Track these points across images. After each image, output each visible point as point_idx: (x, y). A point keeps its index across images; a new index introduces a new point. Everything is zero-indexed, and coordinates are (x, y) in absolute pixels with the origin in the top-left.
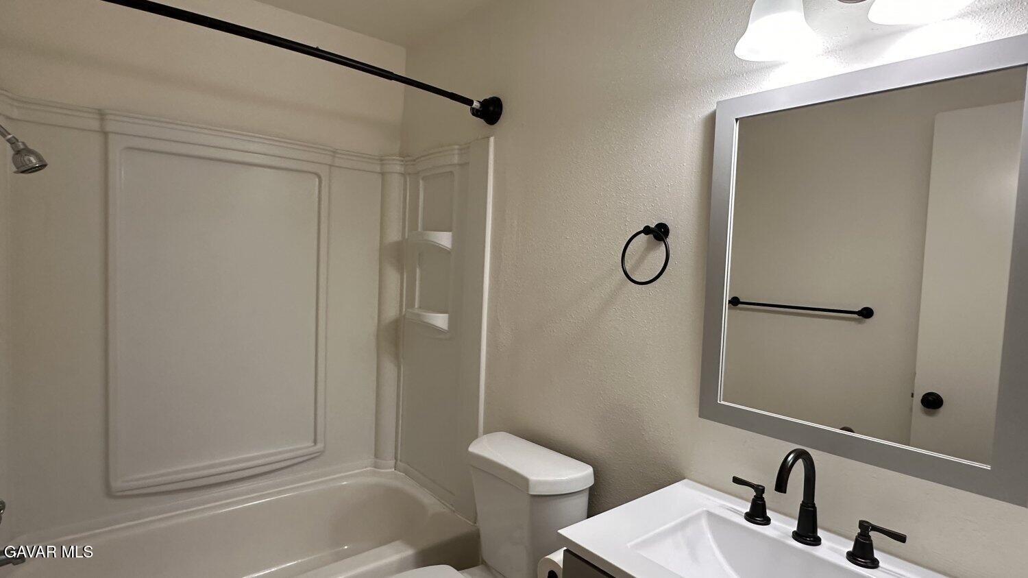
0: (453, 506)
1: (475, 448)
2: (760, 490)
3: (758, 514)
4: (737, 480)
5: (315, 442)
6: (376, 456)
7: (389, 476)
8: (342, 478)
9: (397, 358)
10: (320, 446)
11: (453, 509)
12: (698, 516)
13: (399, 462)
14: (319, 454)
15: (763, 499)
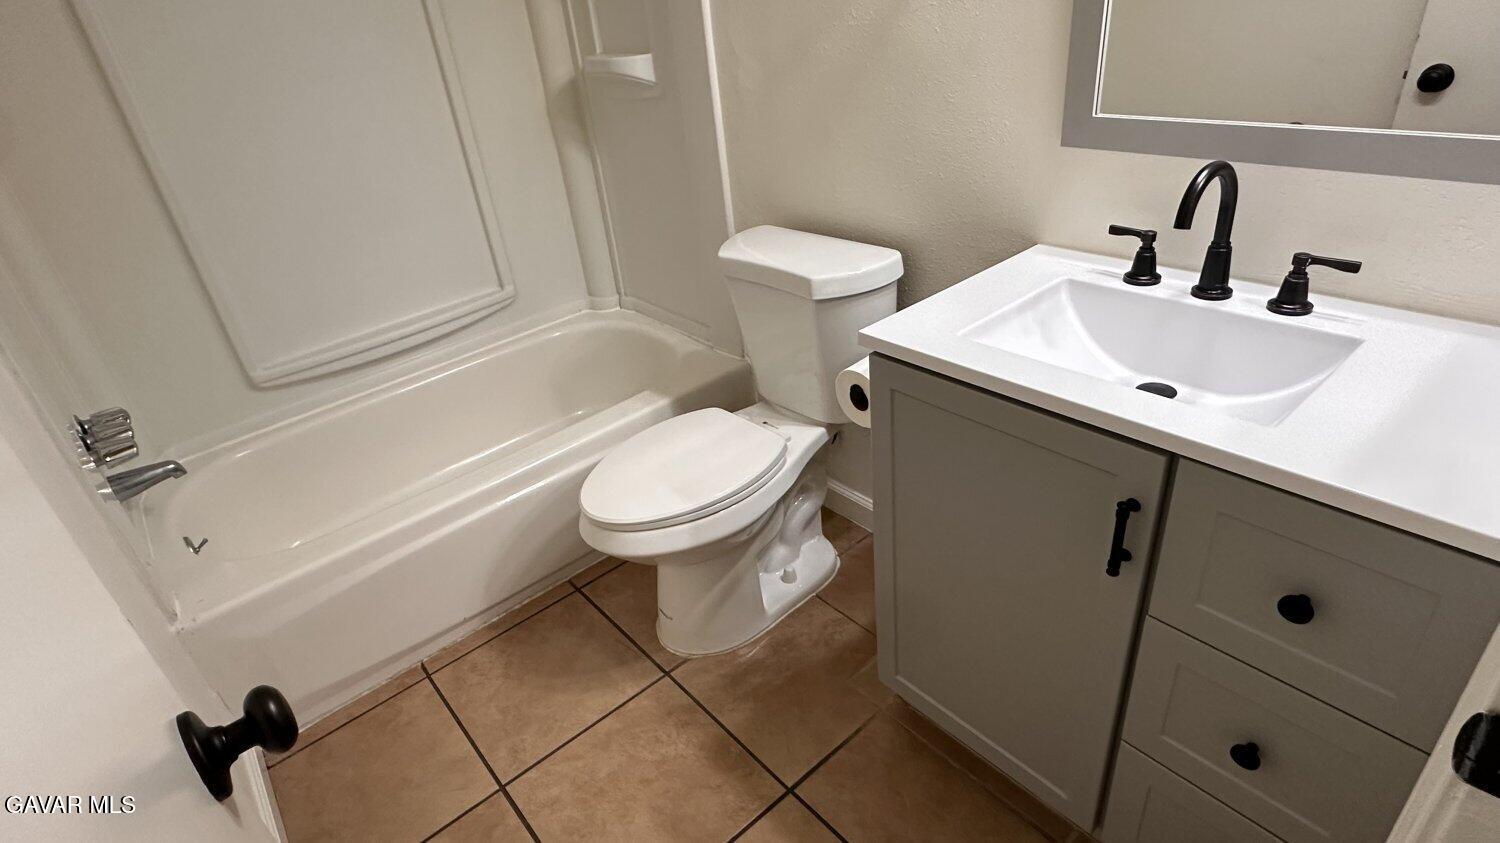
0: (708, 341)
1: (725, 253)
2: (1148, 238)
3: (1144, 271)
4: (1115, 230)
5: (501, 286)
6: (590, 294)
7: (614, 316)
8: (552, 328)
9: (587, 144)
10: (509, 289)
11: (710, 344)
12: (1055, 290)
13: (624, 297)
14: (510, 301)
15: (1152, 249)
